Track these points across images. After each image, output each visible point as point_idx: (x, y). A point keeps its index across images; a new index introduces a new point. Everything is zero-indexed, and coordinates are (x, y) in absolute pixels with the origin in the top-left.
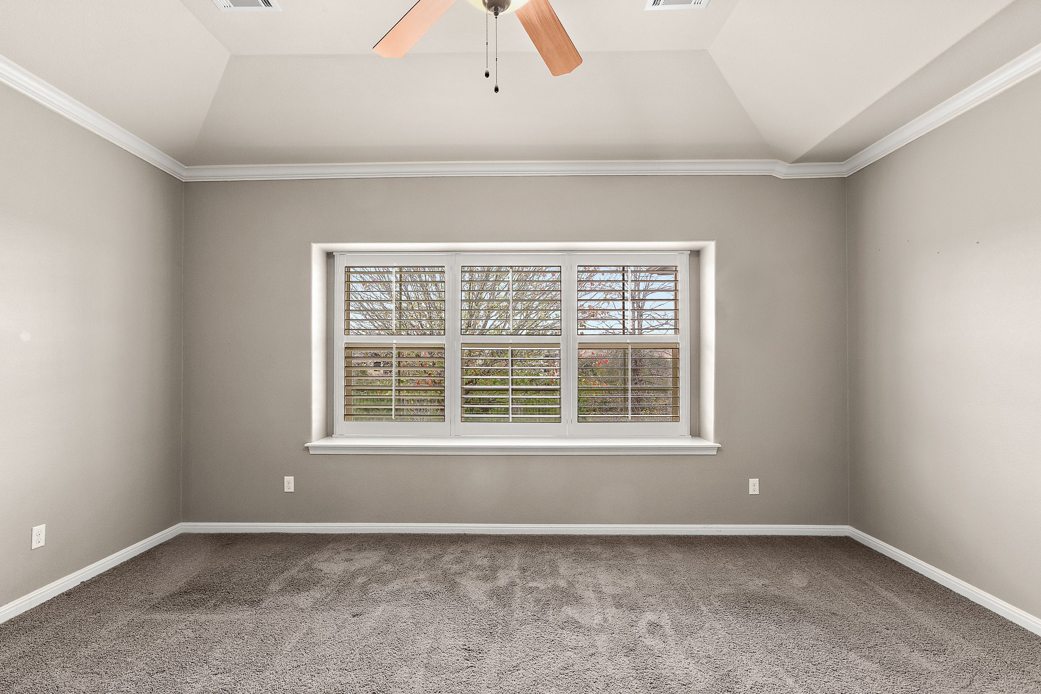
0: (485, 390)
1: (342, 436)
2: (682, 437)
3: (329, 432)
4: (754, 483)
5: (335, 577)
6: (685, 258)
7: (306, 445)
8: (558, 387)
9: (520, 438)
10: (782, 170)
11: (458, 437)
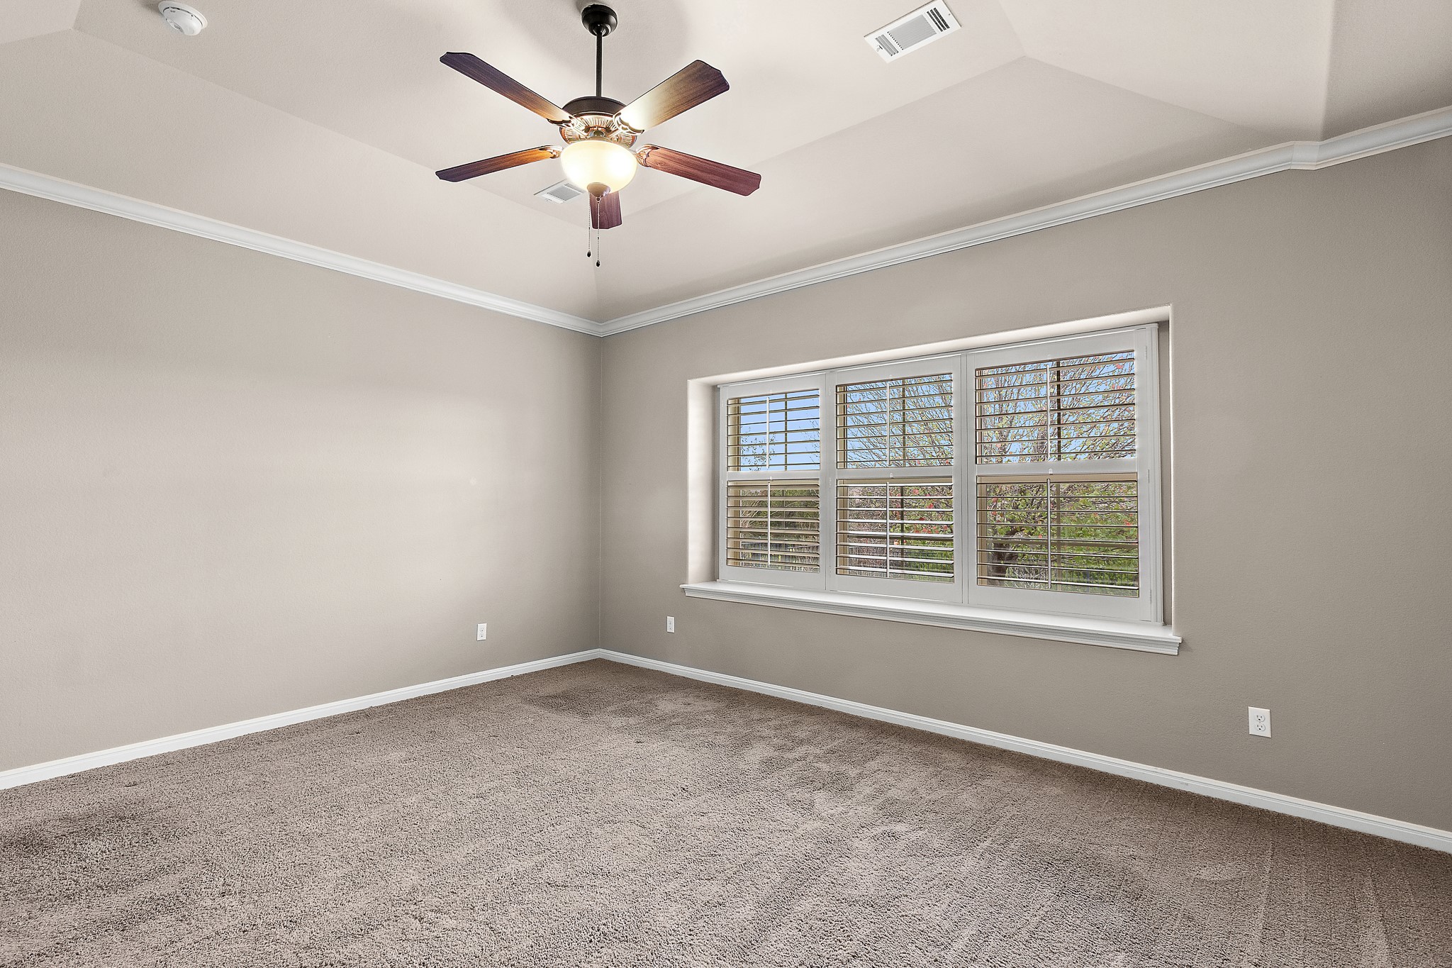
0: (873, 538)
1: (726, 582)
2: (1145, 622)
3: (713, 576)
4: (1260, 715)
5: (660, 713)
6: (1151, 333)
7: (682, 586)
8: (950, 536)
9: (910, 600)
10: (1308, 157)
11: (833, 592)
